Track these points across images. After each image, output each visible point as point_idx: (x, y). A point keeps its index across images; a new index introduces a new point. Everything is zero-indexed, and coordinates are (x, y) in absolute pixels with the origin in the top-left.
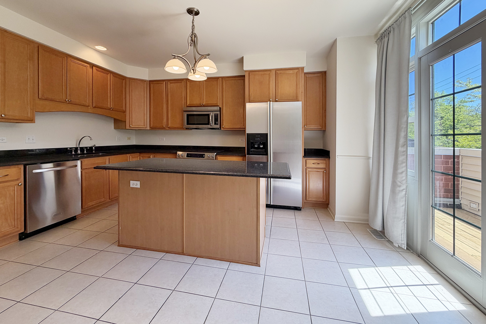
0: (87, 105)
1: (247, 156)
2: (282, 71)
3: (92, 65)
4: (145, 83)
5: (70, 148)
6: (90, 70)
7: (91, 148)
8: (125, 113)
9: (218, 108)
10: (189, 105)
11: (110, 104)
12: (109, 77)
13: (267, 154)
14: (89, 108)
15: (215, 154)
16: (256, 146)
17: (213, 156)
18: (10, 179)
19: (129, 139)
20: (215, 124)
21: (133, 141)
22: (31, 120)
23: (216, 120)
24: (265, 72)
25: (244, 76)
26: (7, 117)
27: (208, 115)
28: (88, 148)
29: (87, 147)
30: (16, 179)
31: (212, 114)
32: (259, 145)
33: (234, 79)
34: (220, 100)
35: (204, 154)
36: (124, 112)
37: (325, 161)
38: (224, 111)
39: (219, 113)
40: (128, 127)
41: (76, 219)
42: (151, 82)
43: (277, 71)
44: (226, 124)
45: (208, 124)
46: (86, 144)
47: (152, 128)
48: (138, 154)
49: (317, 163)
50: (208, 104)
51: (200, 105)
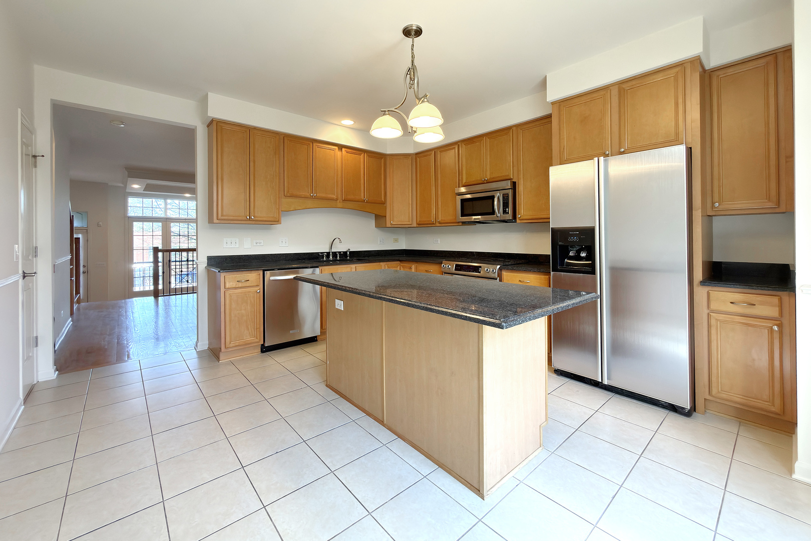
0: (335, 197)
1: (552, 273)
2: (634, 82)
3: (341, 147)
4: (410, 157)
5: (322, 253)
6: (339, 153)
7: (345, 253)
8: (385, 205)
9: (508, 185)
10: (466, 184)
11: (363, 195)
12: (362, 160)
13: (593, 272)
14: (338, 201)
15: (498, 267)
16: (571, 254)
17: (493, 271)
18: (250, 285)
19: (396, 240)
20: (505, 212)
21: (402, 244)
22: (277, 221)
23: (506, 205)
24: (595, 95)
25: (549, 117)
26: (256, 219)
27: (492, 198)
28: (342, 253)
29: (340, 252)
30: (256, 284)
31: (498, 194)
32: (579, 252)
33: (537, 123)
34: (514, 168)
35: (480, 267)
36: (383, 203)
37: (775, 300)
38: (520, 189)
39: (510, 192)
40: (388, 225)
41: (317, 341)
42: (417, 154)
43: (624, 86)
44: (523, 212)
45: (493, 213)
46: (340, 248)
47: (419, 224)
48: (398, 262)
49: (744, 302)
50: (494, 178)
51: (481, 182)
